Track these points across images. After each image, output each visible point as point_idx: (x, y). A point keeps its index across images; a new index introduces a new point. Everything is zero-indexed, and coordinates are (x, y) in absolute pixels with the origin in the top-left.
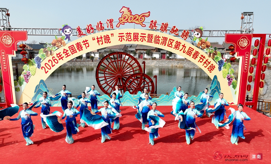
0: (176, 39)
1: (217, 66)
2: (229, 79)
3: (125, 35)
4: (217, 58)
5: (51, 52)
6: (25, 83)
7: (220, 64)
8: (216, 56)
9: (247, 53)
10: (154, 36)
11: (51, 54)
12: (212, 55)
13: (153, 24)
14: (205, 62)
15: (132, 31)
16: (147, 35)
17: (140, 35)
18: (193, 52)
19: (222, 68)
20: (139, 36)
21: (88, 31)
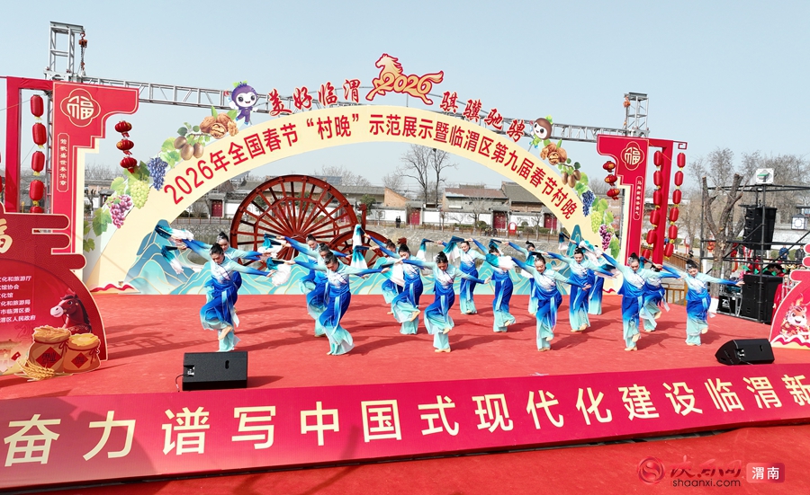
0: (498, 138)
1: (580, 205)
2: (604, 235)
3: (385, 119)
4: (580, 186)
5: (196, 147)
6: (111, 227)
7: (585, 201)
8: (577, 182)
9: (640, 179)
10: (450, 128)
11: (196, 153)
12: (569, 178)
13: (449, 101)
14: (556, 195)
15: (403, 112)
16: (434, 125)
17: (419, 122)
18: (533, 170)
19: (591, 208)
20: (417, 124)
21: (299, 103)
